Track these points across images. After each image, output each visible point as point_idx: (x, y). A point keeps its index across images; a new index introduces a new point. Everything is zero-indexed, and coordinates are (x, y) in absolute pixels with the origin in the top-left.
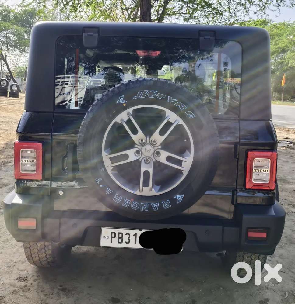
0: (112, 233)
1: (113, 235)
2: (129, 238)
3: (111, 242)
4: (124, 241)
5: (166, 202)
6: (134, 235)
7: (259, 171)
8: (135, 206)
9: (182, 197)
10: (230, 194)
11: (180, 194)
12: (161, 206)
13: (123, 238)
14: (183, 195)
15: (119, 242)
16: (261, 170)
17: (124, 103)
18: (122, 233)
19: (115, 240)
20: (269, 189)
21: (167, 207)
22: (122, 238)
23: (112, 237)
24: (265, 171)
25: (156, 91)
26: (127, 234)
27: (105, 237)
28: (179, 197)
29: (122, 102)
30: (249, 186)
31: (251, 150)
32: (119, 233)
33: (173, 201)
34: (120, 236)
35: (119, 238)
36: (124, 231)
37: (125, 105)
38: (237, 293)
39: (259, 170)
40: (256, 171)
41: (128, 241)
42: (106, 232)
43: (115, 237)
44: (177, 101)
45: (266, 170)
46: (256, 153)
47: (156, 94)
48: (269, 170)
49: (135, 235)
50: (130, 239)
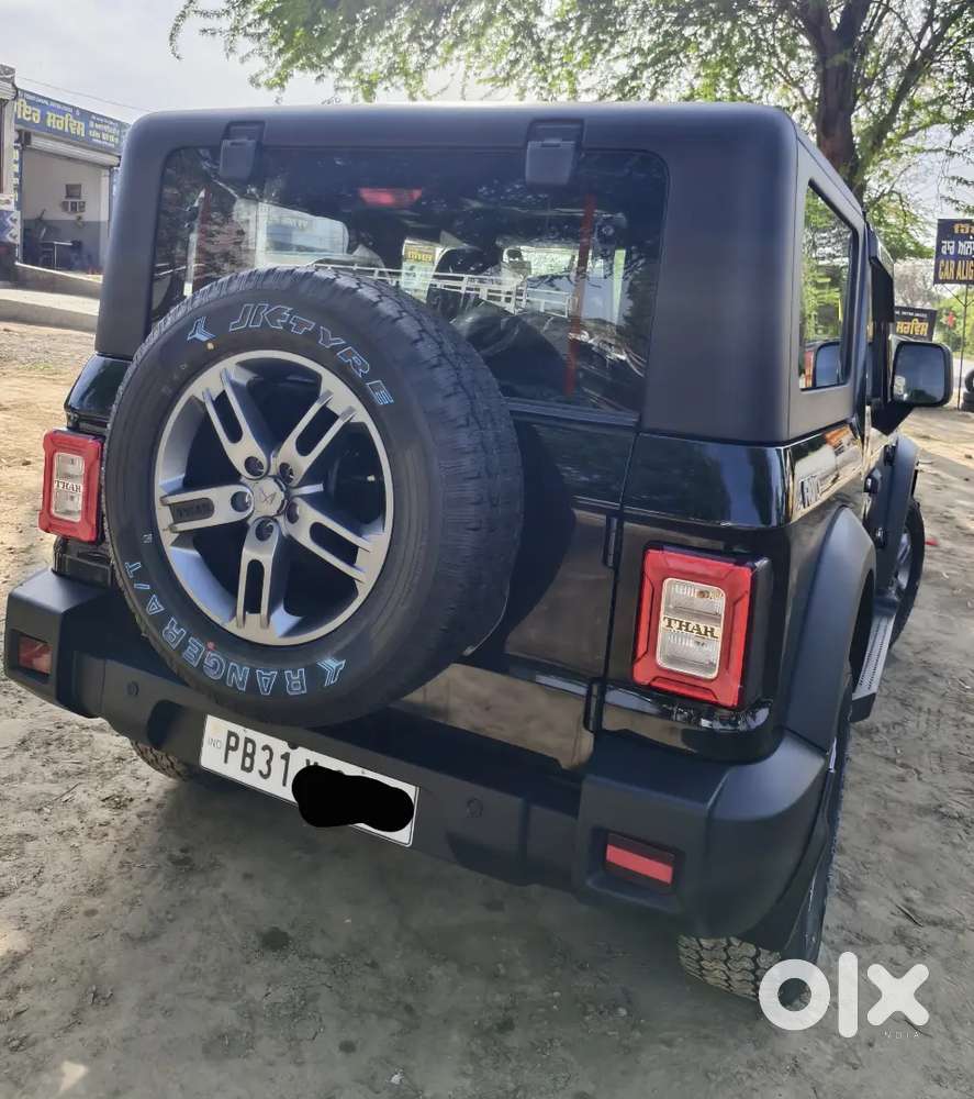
0: (231, 734)
1: (232, 743)
2: (269, 762)
3: (226, 761)
4: (256, 769)
5: (295, 673)
6: (282, 757)
7: (680, 628)
8: (215, 668)
9: (337, 668)
10: (582, 691)
11: (338, 657)
12: (282, 680)
13: (256, 757)
14: (344, 662)
15: (243, 767)
16: (688, 624)
17: (207, 341)
18: (253, 743)
19: (236, 757)
20: (714, 700)
21: (296, 691)
22: (252, 756)
23: (229, 748)
24: (703, 631)
25: (289, 309)
26: (266, 748)
27: (214, 743)
28: (331, 665)
29: (204, 339)
30: (642, 674)
31: (659, 545)
32: (247, 741)
33: (315, 674)
34: (249, 750)
35: (245, 754)
36: (261, 739)
37: (210, 346)
38: (663, 1048)
39: (681, 622)
40: (669, 625)
41: (265, 772)
42: (216, 729)
43: (235, 749)
44: (343, 346)
45: (706, 628)
46: (674, 559)
47: (290, 319)
48: (719, 632)
49: (285, 757)
50: (272, 764)
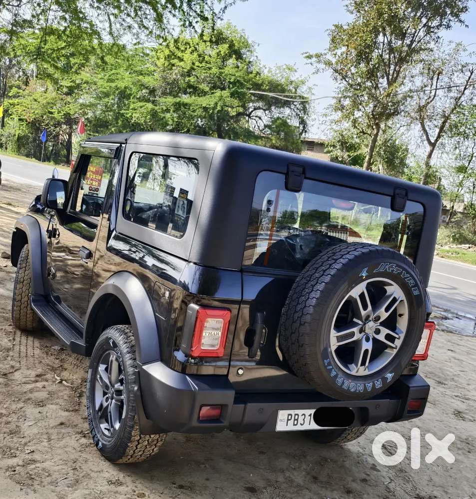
1: (290, 417)
3: (287, 425)
4: (299, 423)
5: (378, 381)
8: (353, 387)
9: (391, 376)
11: (391, 373)
12: (374, 385)
13: (299, 420)
14: (393, 374)
15: (294, 425)
18: (298, 415)
19: (291, 422)
21: (380, 386)
22: (297, 420)
23: (288, 420)
26: (303, 415)
27: (281, 420)
28: (389, 376)
32: (295, 415)
34: (296, 417)
36: (300, 412)
41: (302, 423)
42: (283, 415)
43: (291, 419)
44: (409, 277)
47: (395, 268)
49: (310, 415)
50: (305, 419)
